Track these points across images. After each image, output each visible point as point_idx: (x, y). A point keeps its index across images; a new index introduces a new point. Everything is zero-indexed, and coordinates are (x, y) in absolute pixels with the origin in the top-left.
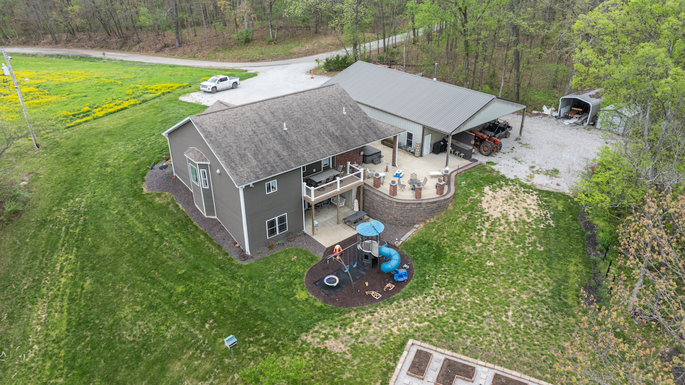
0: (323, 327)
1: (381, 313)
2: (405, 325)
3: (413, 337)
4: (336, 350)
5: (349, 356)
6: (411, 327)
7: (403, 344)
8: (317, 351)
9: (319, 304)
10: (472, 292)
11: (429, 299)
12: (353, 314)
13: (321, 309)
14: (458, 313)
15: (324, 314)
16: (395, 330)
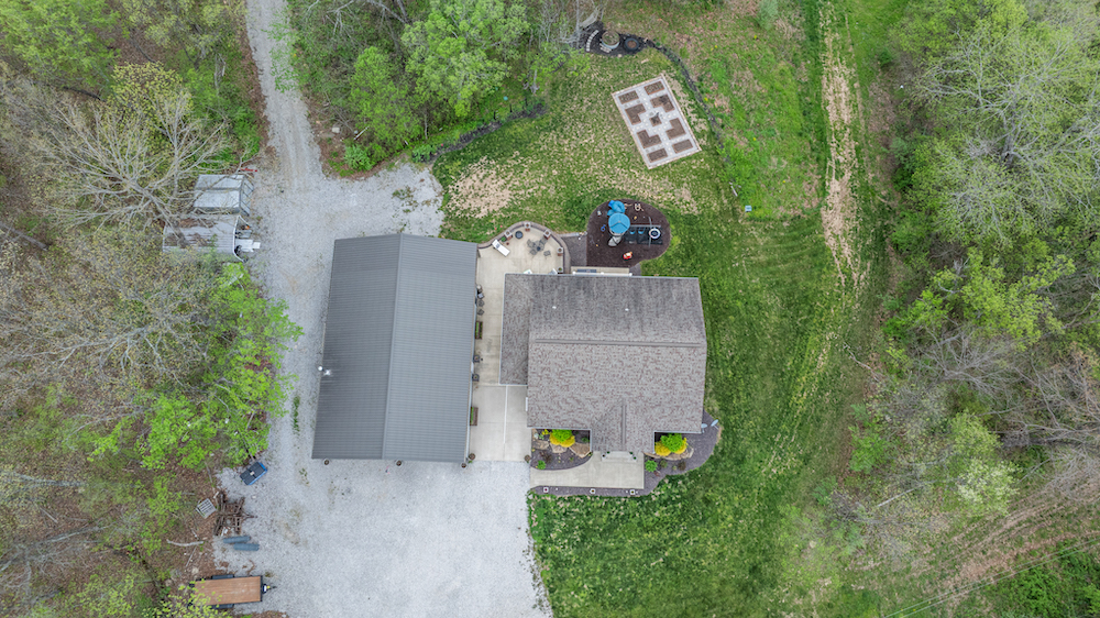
0: (683, 210)
1: (647, 194)
2: (643, 178)
3: (646, 170)
4: (688, 192)
5: (685, 184)
6: (641, 175)
7: (654, 170)
8: (696, 200)
9: (673, 227)
10: (588, 166)
11: (614, 182)
12: (661, 205)
13: (675, 222)
14: (611, 163)
15: (675, 218)
16: (650, 180)
